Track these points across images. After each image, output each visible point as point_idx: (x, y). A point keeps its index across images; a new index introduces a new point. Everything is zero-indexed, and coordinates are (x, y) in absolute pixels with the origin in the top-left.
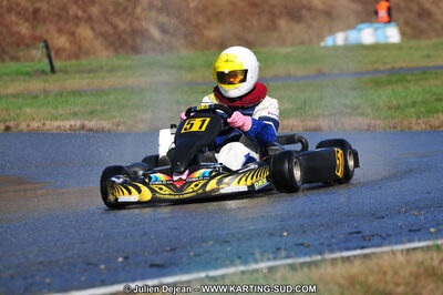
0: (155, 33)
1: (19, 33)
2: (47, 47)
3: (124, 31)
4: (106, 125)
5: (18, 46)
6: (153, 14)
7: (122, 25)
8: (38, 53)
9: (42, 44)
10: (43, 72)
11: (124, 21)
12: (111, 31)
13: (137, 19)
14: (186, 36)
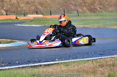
0: (99, 9)
1: (72, 8)
2: (78, 11)
3: (92, 9)
4: (89, 26)
5: (72, 11)
6: (98, 5)
7: (92, 7)
8: (76, 12)
9: (77, 10)
10: (77, 16)
11: (92, 6)
12: (90, 8)
13: (95, 6)
14: (105, 10)
